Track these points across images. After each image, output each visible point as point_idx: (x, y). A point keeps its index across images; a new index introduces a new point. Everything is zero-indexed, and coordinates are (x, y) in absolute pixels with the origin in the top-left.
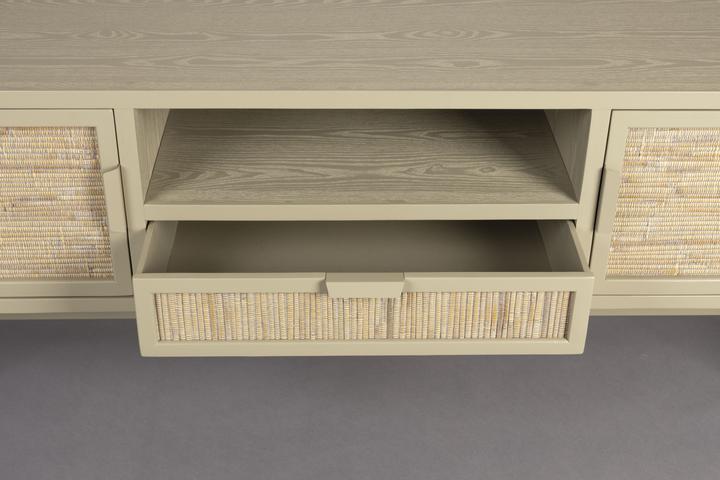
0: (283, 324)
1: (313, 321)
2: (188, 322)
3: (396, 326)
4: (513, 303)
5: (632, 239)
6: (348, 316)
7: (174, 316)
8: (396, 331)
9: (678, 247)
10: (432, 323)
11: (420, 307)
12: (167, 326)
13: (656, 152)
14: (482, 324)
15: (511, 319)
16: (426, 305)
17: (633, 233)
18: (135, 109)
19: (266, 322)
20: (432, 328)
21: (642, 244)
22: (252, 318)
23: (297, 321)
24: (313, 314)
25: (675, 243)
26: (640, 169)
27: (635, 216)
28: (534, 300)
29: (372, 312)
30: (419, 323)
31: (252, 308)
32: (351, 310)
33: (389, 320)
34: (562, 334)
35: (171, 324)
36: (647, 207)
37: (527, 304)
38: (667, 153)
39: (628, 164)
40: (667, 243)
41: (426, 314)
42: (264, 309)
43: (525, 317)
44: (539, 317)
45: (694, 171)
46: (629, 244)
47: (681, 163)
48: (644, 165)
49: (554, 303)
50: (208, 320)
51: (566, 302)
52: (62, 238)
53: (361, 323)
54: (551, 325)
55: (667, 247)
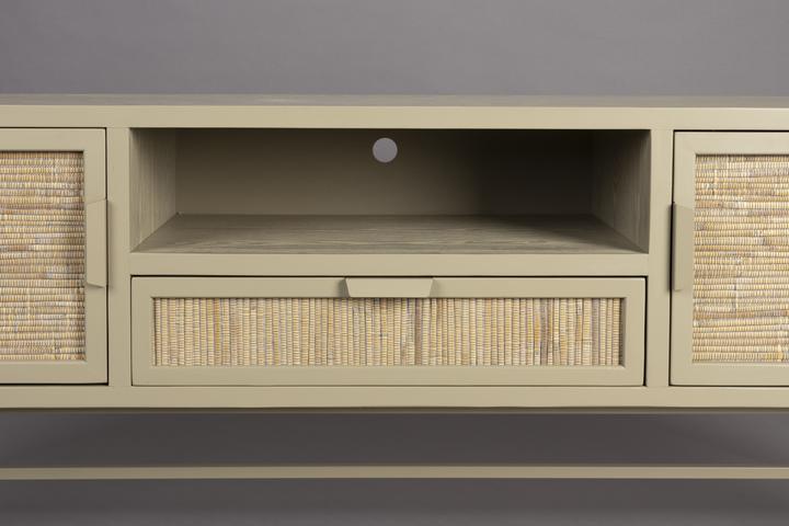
0: (297, 343)
1: (331, 339)
2: (190, 340)
3: (426, 347)
4: (557, 316)
5: (719, 309)
6: (370, 332)
7: (174, 332)
8: (426, 354)
9: (777, 320)
10: (466, 343)
11: (451, 320)
12: (165, 347)
13: (732, 190)
14: (523, 346)
15: (557, 338)
16: (458, 319)
17: (719, 300)
18: (131, 129)
19: (277, 340)
20: (466, 351)
21: (732, 315)
22: (262, 336)
23: (312, 340)
24: (331, 332)
25: (772, 316)
26: (717, 212)
27: (717, 276)
28: (580, 312)
29: (398, 327)
30: (452, 344)
31: (263, 321)
32: (374, 325)
33: (418, 339)
34: (616, 359)
35: (169, 343)
36: (731, 264)
37: (572, 319)
38: (745, 190)
39: (701, 206)
40: (763, 314)
41: (459, 331)
42: (276, 323)
43: (572, 336)
44: (587, 337)
45: (781, 215)
46: (717, 316)
47: (763, 205)
48: (721, 207)
49: (603, 317)
50: (211, 337)
51: (617, 316)
52: (28, 304)
53: (385, 342)
54: (603, 347)
55: (764, 320)
